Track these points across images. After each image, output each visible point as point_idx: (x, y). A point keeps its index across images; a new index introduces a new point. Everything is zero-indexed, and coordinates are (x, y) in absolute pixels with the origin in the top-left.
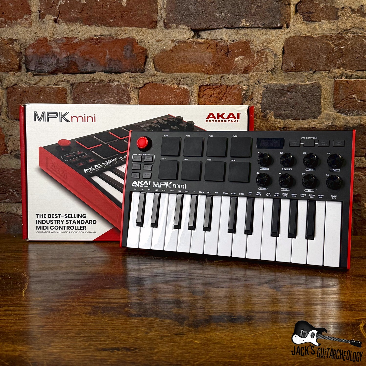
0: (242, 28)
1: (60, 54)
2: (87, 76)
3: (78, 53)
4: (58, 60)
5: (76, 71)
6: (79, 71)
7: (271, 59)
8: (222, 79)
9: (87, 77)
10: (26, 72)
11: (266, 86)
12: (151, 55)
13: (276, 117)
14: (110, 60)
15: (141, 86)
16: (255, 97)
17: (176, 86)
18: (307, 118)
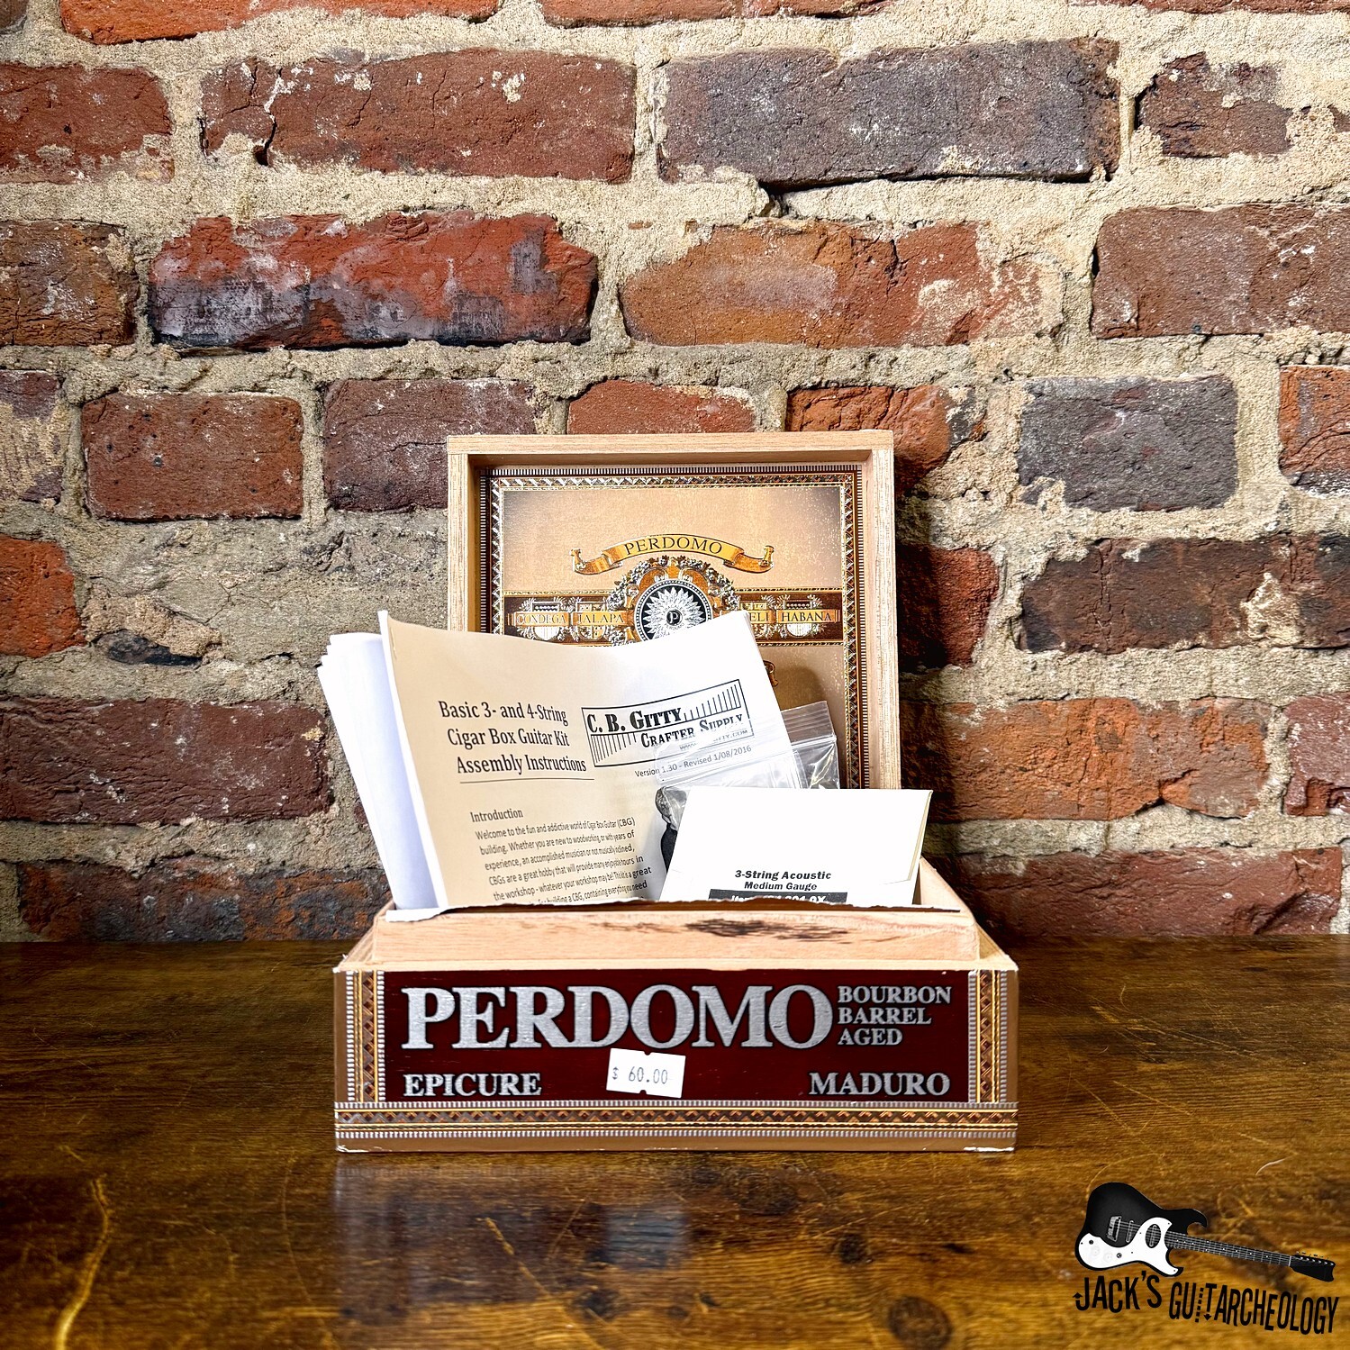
0: (946, 176)
1: (276, 276)
2: (374, 355)
3: (342, 271)
4: (268, 300)
5: (334, 337)
6: (348, 337)
7: (1050, 288)
8: (872, 364)
9: (376, 361)
10: (153, 344)
11: (1037, 389)
12: (609, 279)
13: (1074, 499)
14: (462, 297)
15: (576, 393)
16: (997, 429)
17: (703, 391)
18: (1188, 505)
